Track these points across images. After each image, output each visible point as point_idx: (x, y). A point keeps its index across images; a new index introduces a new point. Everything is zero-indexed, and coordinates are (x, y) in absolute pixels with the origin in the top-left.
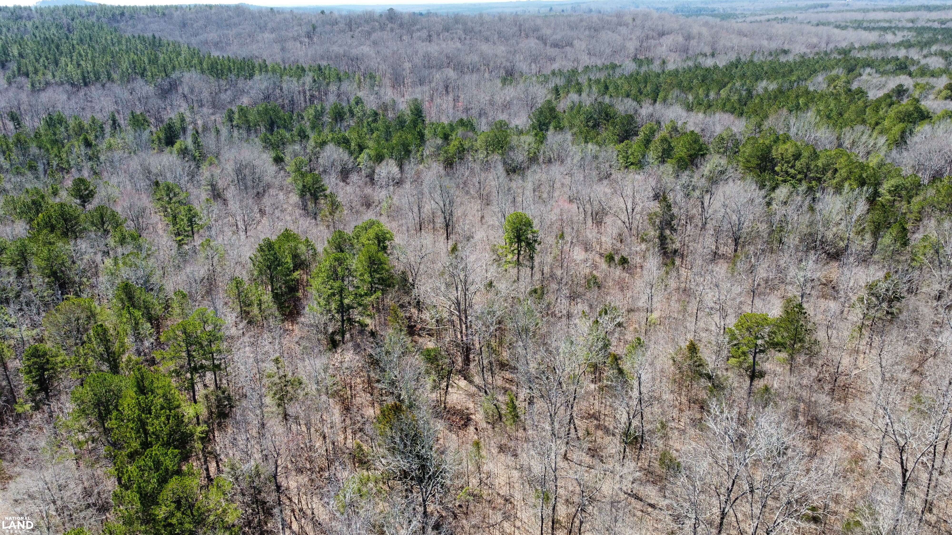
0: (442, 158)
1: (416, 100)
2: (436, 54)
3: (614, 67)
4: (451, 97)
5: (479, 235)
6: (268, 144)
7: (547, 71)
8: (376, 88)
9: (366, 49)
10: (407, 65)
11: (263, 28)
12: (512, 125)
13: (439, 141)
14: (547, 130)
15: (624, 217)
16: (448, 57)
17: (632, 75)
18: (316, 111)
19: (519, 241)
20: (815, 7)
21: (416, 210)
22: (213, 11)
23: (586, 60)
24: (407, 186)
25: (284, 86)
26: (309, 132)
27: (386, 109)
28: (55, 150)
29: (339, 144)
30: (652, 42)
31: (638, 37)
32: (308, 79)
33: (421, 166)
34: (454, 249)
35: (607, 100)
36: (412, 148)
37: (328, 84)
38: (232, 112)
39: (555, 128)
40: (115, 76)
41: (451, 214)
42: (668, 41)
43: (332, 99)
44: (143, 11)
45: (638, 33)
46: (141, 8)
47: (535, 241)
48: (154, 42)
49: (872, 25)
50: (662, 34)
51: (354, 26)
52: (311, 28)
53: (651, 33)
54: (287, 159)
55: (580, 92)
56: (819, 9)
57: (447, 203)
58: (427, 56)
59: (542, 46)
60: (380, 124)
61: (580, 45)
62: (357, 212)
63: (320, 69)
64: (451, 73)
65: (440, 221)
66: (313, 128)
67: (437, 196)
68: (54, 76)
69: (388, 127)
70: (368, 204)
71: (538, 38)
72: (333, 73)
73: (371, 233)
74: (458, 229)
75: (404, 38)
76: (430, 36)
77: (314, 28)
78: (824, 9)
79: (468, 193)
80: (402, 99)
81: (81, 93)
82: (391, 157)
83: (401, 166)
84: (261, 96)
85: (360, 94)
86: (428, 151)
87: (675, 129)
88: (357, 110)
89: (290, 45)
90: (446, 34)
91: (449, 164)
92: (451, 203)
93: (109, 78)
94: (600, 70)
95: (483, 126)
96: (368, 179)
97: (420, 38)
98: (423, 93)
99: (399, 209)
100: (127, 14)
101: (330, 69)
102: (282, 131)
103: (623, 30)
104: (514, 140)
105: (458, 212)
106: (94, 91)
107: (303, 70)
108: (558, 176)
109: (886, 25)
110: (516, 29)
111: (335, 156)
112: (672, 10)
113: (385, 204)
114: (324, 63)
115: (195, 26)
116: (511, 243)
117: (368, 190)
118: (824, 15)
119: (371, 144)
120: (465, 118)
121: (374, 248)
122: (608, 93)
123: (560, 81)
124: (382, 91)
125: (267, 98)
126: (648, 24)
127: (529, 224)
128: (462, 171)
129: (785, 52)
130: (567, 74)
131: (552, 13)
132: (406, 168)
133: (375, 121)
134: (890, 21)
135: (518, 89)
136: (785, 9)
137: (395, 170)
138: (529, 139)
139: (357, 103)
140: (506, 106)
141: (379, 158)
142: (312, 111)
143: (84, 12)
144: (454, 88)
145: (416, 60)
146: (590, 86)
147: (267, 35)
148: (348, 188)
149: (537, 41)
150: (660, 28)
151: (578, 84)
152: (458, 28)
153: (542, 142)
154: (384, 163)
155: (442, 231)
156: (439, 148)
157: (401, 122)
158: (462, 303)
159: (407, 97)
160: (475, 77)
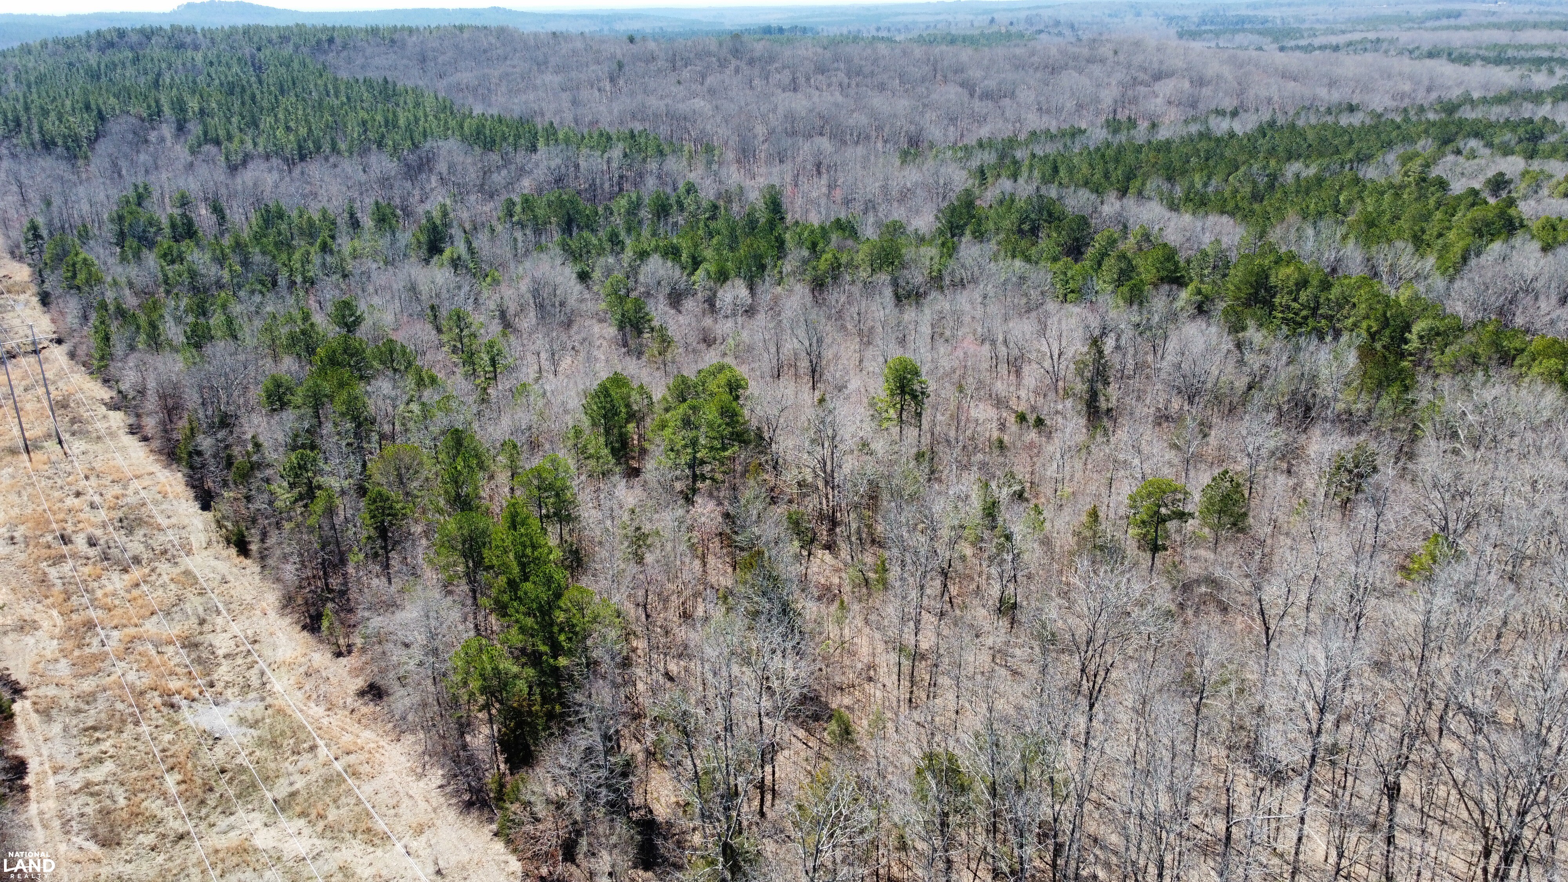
0: (808, 278)
1: (773, 186)
2: (803, 114)
3: (1076, 133)
4: (824, 180)
5: (855, 383)
6: (573, 255)
7: (971, 140)
8: (715, 167)
9: (699, 104)
10: (760, 130)
11: (542, 65)
12: (910, 229)
13: (806, 253)
14: (962, 234)
15: (1047, 364)
16: (821, 117)
17: (1098, 149)
18: (630, 202)
19: (903, 392)
20: (1438, 18)
21: (773, 350)
22: (466, 35)
23: (1034, 121)
24: (761, 318)
25: (583, 164)
26: (623, 235)
27: (729, 201)
29: (665, 255)
30: (1142, 89)
31: (1120, 83)
32: (616, 153)
33: (779, 289)
34: (822, 401)
35: (1053, 192)
36: (768, 261)
37: (644, 160)
38: (511, 203)
39: (973, 233)
40: (342, 146)
41: (819, 356)
42: (1166, 88)
43: (651, 182)
44: (362, 35)
45: (1120, 75)
46: (359, 31)
47: (923, 393)
48: (386, 89)
49: (1522, 53)
50: (1158, 77)
51: (679, 64)
52: (615, 66)
53: (1142, 76)
54: (597, 275)
55: (1015, 177)
56: (1445, 22)
57: (815, 340)
58: (790, 117)
59: (966, 98)
60: (719, 224)
61: (1026, 96)
62: (694, 351)
63: (632, 136)
64: (825, 144)
65: (804, 365)
66: (629, 230)
67: (801, 332)
69: (733, 230)
70: (708, 341)
71: (962, 85)
72: (652, 144)
73: (722, 379)
74: (827, 376)
75: (756, 82)
76: (794, 80)
77: (620, 66)
78: (1452, 22)
79: (843, 327)
80: (752, 183)
81: (297, 171)
82: (738, 275)
83: (751, 288)
84: (551, 178)
85: (692, 177)
86: (788, 266)
87: (1147, 237)
88: (687, 201)
89: (585, 94)
90: (820, 77)
91: (818, 285)
92: (820, 341)
93: (334, 149)
94: (1053, 138)
95: (869, 231)
96: (706, 306)
97: (778, 85)
98: (782, 173)
99: (750, 349)
100: (338, 41)
101: (647, 136)
102: (586, 234)
103: (1096, 69)
104: (908, 253)
105: (828, 354)
106: (315, 169)
107: (609, 138)
108: (967, 307)
109: (1545, 54)
110: (926, 69)
111: (662, 272)
113: (731, 341)
114: (638, 127)
115: (440, 60)
116: (893, 395)
117: (708, 321)
118: (1444, 35)
119: (708, 253)
120: (842, 216)
121: (726, 397)
122: (1057, 179)
123: (989, 157)
124: (724, 172)
125: (559, 180)
126: (1138, 59)
127: (916, 373)
128: (835, 297)
129: (1352, 109)
130: (1000, 146)
131: (994, 28)
132: (759, 290)
133: (713, 218)
134: (1552, 48)
135: (925, 168)
136: (1387, 20)
137: (743, 292)
138: (930, 252)
139: (688, 192)
140: (905, 195)
141: (723, 277)
142: (624, 202)
143: (274, 36)
144: (829, 166)
145: (775, 121)
146: (1031, 167)
147: (551, 79)
148: (681, 318)
149: (960, 90)
150: (1156, 66)
151: (1015, 162)
152: (837, 69)
153: (950, 256)
154: (729, 283)
155: (807, 378)
156: (805, 262)
157: (751, 222)
158: (829, 463)
159: (761, 181)
160: (860, 150)
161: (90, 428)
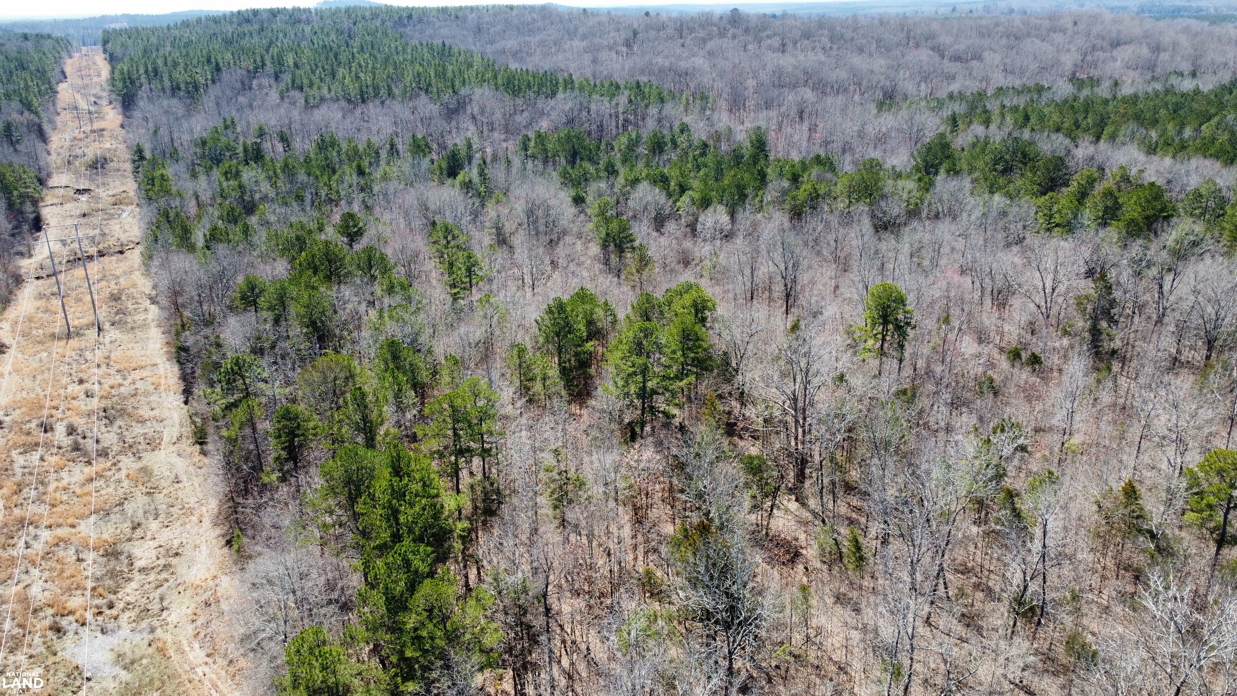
0: (787, 206)
1: (759, 128)
2: (790, 69)
3: (1040, 89)
4: (805, 126)
5: (830, 311)
6: (567, 180)
7: (942, 94)
8: (708, 113)
9: (700, 61)
10: (751, 83)
11: (571, 34)
12: (888, 165)
13: (786, 184)
14: (936, 173)
15: (1039, 299)
16: (806, 73)
17: (1066, 101)
18: (630, 140)
19: (885, 322)
21: (748, 272)
22: (514, 13)
23: (999, 79)
24: (739, 241)
25: (593, 107)
26: (618, 165)
27: (718, 140)
28: (325, 178)
29: (655, 182)
30: (1101, 55)
31: (1079, 49)
32: (623, 99)
33: (759, 216)
34: (795, 327)
35: (1026, 135)
36: (749, 191)
37: (647, 106)
38: (527, 139)
39: (948, 172)
40: (396, 91)
41: (794, 281)
42: (1124, 53)
43: (651, 124)
44: (434, 13)
45: (1080, 42)
46: (431, 10)
47: (908, 324)
48: (443, 50)
50: (1116, 44)
51: (685, 32)
52: (631, 34)
53: (1099, 42)
54: (589, 199)
55: (987, 123)
57: (790, 265)
58: (778, 72)
59: (937, 59)
60: (709, 159)
61: (992, 58)
62: (672, 271)
63: (638, 86)
64: (808, 94)
65: (778, 289)
66: (624, 161)
67: (777, 256)
68: (330, 90)
69: (719, 163)
70: (686, 261)
71: (933, 49)
72: (654, 92)
73: (688, 300)
74: (802, 301)
75: (750, 47)
76: (784, 45)
77: (635, 34)
79: (819, 253)
80: (741, 127)
81: (358, 112)
82: (721, 202)
83: (732, 215)
84: (564, 120)
85: (687, 120)
86: (769, 195)
87: (1126, 179)
88: (681, 140)
89: (604, 55)
90: (806, 42)
91: (797, 214)
92: (796, 266)
93: (390, 94)
94: (1019, 93)
95: (847, 166)
96: (688, 229)
97: (770, 47)
98: (769, 119)
99: (726, 270)
100: (415, 17)
101: (651, 86)
102: (586, 164)
103: (1058, 38)
104: (889, 185)
105: (804, 278)
106: (373, 109)
107: (618, 87)
108: (947, 237)
110: (902, 35)
111: (649, 198)
112: (1135, 10)
113: (707, 263)
114: (644, 79)
115: (491, 31)
116: (874, 325)
117: (688, 244)
119: (695, 184)
120: (823, 154)
121: (690, 319)
122: (1029, 125)
123: (959, 108)
124: (716, 116)
125: (571, 122)
126: (1097, 29)
127: (901, 301)
128: (813, 224)
130: (971, 98)
131: (956, 15)
132: (740, 216)
133: (703, 154)
135: (899, 117)
137: (725, 219)
138: (910, 185)
139: (682, 131)
140: (881, 140)
141: (705, 203)
142: (624, 140)
143: (367, 14)
144: (810, 114)
145: (763, 76)
146: (1003, 116)
147: (577, 43)
148: (662, 239)
149: (931, 53)
150: (1114, 35)
151: (986, 112)
152: (822, 35)
153: (927, 190)
154: (711, 209)
155: (781, 303)
156: (784, 192)
157: (737, 157)
158: (800, 399)
159: (748, 125)
160: (840, 99)
161: (129, 319)
